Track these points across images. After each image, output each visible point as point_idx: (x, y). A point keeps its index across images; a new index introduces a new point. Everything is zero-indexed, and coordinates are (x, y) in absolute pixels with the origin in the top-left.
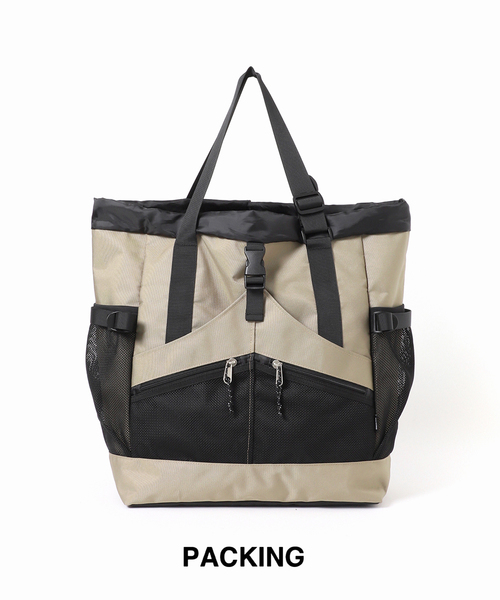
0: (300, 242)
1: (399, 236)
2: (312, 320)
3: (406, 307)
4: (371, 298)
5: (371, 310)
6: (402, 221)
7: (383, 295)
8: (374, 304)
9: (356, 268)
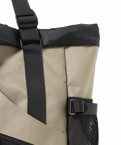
0: (18, 48)
1: (91, 48)
2: (24, 103)
3: (94, 102)
4: (69, 90)
5: (68, 99)
6: (93, 38)
7: (78, 89)
8: (71, 95)
9: (59, 68)
